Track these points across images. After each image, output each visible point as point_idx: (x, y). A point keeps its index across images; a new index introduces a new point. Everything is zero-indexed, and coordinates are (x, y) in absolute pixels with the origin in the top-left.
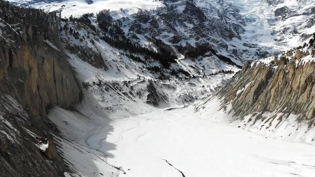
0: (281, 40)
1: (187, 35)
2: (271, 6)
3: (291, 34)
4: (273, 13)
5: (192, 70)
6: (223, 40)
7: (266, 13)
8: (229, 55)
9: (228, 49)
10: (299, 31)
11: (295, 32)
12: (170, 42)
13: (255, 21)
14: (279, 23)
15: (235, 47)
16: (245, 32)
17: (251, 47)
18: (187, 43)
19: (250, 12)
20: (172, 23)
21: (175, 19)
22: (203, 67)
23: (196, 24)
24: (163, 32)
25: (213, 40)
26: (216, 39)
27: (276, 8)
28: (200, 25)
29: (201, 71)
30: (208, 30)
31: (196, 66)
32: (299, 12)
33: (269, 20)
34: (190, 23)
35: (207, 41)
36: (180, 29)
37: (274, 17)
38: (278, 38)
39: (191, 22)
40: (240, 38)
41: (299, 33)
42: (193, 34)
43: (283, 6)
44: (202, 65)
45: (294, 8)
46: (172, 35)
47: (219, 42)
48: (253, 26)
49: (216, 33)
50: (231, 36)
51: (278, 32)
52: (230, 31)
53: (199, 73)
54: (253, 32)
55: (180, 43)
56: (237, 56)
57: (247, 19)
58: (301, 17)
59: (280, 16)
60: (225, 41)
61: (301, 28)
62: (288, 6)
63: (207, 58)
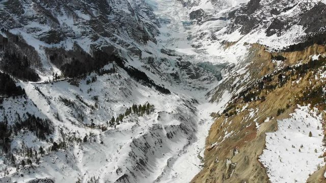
0: (198, 47)
1: (77, 30)
2: (186, 7)
3: (209, 40)
4: (188, 16)
5: (63, 110)
6: (135, 43)
7: (181, 15)
8: (143, 66)
9: (142, 57)
10: (218, 37)
11: (214, 38)
12: (41, 40)
13: (169, 22)
14: (195, 27)
15: (151, 53)
16: (159, 35)
17: (170, 55)
18: (76, 44)
19: (164, 12)
20: (52, 9)
21: (59, 4)
22: (96, 98)
23: (95, 16)
24: (30, 22)
25: (121, 43)
26: (125, 41)
27: (191, 11)
28: (101, 17)
29: (88, 111)
30: (114, 26)
31: (77, 97)
32: (216, 16)
33: (184, 23)
34: (85, 13)
35: (112, 43)
36: (66, 21)
37: (189, 20)
38: (196, 44)
39: (86, 11)
40: (155, 41)
41: (218, 40)
42: (88, 31)
43: (199, 9)
44: (93, 94)
45: (209, 11)
46: (46, 28)
47: (129, 45)
48: (168, 28)
49: (125, 32)
50: (146, 39)
51: (194, 37)
52: (144, 32)
53: (81, 117)
54: (169, 35)
55: (62, 42)
56: (154, 67)
57: (162, 20)
58: (218, 21)
59: (195, 20)
60: (137, 44)
61: (220, 35)
62: (203, 9)
63: (106, 76)
